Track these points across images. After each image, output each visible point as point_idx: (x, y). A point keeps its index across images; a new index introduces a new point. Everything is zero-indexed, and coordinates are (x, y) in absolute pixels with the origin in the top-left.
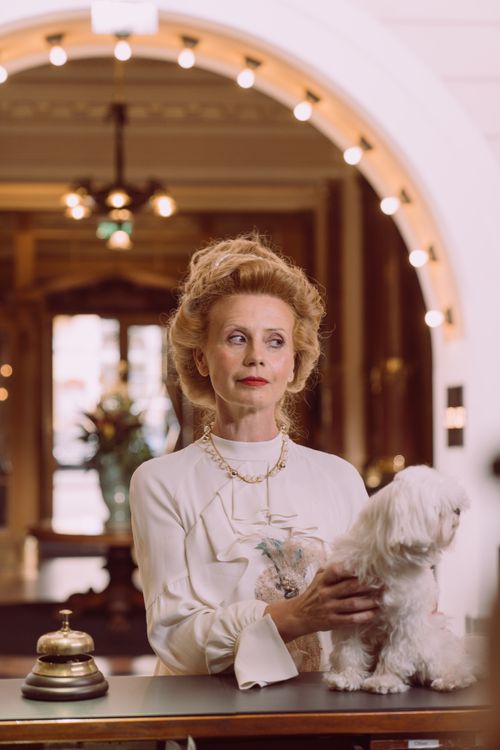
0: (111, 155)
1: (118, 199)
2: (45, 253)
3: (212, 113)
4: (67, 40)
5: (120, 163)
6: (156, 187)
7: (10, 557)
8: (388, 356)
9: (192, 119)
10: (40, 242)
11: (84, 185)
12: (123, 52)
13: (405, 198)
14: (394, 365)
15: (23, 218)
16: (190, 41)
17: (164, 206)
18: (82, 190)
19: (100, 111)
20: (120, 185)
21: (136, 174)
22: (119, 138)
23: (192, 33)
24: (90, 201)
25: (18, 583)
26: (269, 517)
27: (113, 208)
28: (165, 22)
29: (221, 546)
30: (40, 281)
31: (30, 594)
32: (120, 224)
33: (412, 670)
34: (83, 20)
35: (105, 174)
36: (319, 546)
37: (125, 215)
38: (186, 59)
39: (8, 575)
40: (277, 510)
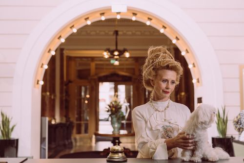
0: (114, 43)
1: (116, 53)
2: (98, 67)
3: (138, 33)
4: (105, 14)
5: (117, 45)
6: (125, 50)
7: (89, 141)
8: (182, 92)
9: (133, 34)
10: (96, 65)
11: (108, 50)
12: (119, 17)
13: (187, 51)
14: (183, 94)
15: (93, 59)
16: (135, 14)
17: (127, 55)
18: (108, 51)
19: (112, 33)
20: (117, 50)
21: (120, 48)
22: (116, 39)
23: (135, 12)
24: (109, 54)
25: (91, 147)
26: (165, 120)
27: (115, 55)
28: (129, 10)
29: (153, 126)
30: (96, 74)
31: (94, 150)
32: (116, 60)
33: (202, 156)
34: (109, 9)
35: (113, 48)
36: (177, 126)
37: (118, 57)
38: (134, 19)
39: (88, 145)
40: (167, 118)
